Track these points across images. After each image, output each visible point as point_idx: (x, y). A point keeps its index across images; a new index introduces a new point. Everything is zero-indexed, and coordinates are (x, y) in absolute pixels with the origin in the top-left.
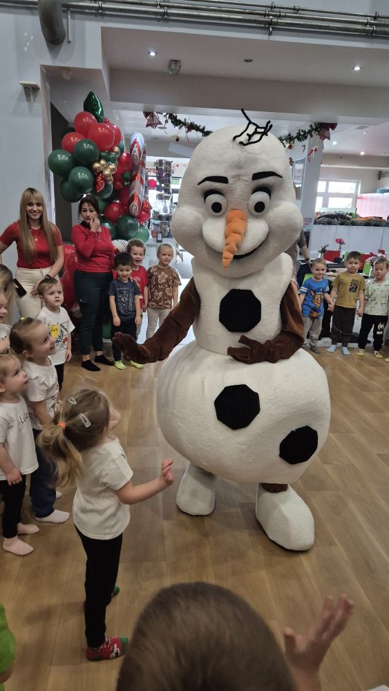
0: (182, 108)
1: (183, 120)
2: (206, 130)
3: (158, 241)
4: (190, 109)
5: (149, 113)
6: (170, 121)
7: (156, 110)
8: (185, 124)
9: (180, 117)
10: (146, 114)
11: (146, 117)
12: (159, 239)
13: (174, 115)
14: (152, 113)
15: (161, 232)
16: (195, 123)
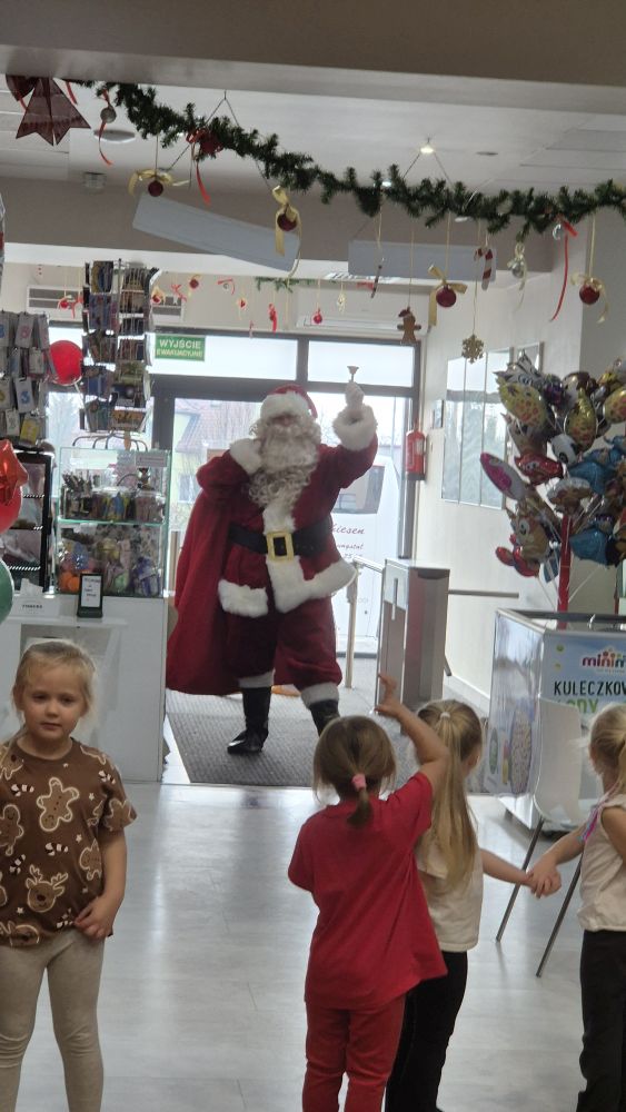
0: (177, 66)
1: (179, 109)
2: (280, 151)
3: (84, 612)
4: (210, 67)
5: (34, 81)
6: (122, 112)
7: (63, 71)
8: (188, 125)
9: (170, 97)
10: (20, 85)
11: (19, 95)
12: (90, 601)
13: (144, 87)
14: (47, 81)
15: (99, 571)
16: (233, 124)
